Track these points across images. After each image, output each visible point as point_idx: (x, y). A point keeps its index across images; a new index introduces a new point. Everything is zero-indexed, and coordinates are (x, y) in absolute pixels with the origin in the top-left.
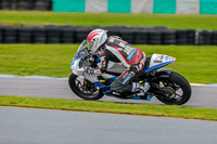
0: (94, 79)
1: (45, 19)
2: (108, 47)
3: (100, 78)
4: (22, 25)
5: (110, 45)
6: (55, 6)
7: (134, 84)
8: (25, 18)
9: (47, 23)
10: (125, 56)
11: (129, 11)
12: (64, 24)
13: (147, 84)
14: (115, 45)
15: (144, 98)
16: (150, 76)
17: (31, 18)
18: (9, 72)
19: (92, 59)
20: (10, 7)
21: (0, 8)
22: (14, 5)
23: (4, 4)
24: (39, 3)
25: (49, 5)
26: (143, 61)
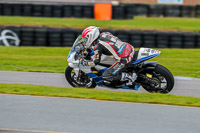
0: (87, 71)
2: (100, 42)
3: (93, 69)
7: (123, 74)
10: (116, 50)
13: (134, 74)
14: (107, 40)
15: (132, 87)
16: (138, 68)
19: (86, 52)
20: (189, 15)
21: (180, 15)
22: (193, 13)
23: (185, 12)
26: (132, 55)
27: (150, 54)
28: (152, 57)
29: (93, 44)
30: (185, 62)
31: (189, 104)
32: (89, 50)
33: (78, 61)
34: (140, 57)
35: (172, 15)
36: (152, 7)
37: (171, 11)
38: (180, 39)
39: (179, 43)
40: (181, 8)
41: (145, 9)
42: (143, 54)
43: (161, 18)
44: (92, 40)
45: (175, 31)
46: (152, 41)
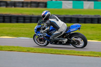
4: (33, 15)
6: (48, 6)
8: (34, 11)
11: (83, 8)
18: (27, 36)
20: (27, 6)
21: (23, 7)
22: (29, 5)
23: (25, 5)
24: (41, 5)
25: (45, 5)
30: (26, 30)
31: (28, 51)
35: (19, 6)
36: (8, 2)
37: (18, 4)
38: (22, 18)
39: (22, 21)
40: (23, 3)
43: (13, 8)
45: (20, 14)
46: (9, 20)
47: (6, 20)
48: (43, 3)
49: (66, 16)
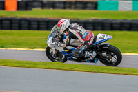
0: (61, 50)
1: (93, 15)
2: (70, 30)
4: (78, 19)
5: (72, 28)
6: (99, 7)
7: (86, 53)
9: (94, 18)
12: (105, 18)
13: (94, 52)
14: (75, 29)
16: (96, 48)
17: (84, 14)
19: (60, 37)
20: (70, 8)
21: (64, 8)
22: (73, 6)
23: (67, 5)
24: (89, 5)
25: (95, 6)
26: (92, 39)
27: (105, 38)
28: (106, 40)
29: (65, 31)
32: (62, 35)
33: (54, 43)
34: (98, 40)
35: (59, 8)
36: (45, 2)
37: (57, 5)
41: (40, 4)
42: (100, 38)
44: (65, 29)
46: (45, 26)
47: (42, 26)
48: (92, 3)
49: (123, 21)
